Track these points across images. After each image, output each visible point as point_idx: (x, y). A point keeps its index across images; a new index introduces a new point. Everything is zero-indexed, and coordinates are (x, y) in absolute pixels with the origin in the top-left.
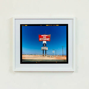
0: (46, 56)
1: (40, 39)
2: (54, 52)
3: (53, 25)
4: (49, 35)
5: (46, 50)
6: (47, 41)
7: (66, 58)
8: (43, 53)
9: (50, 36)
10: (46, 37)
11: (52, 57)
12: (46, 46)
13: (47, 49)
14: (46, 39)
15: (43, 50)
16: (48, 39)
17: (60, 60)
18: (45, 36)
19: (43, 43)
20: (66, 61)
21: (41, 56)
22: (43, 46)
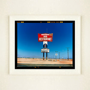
0: (47, 59)
1: (40, 39)
2: (57, 55)
3: (56, 21)
4: (51, 34)
5: (47, 53)
6: (48, 41)
7: (71, 63)
8: (44, 56)
9: (52, 36)
10: (47, 36)
11: (54, 61)
12: (47, 47)
13: (49, 51)
14: (47, 39)
15: (44, 53)
16: (50, 39)
17: (65, 65)
18: (45, 35)
19: (44, 43)
20: (72, 66)
21: (41, 59)
22: (44, 47)
